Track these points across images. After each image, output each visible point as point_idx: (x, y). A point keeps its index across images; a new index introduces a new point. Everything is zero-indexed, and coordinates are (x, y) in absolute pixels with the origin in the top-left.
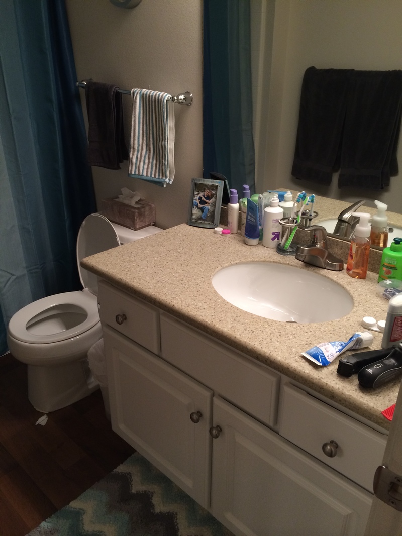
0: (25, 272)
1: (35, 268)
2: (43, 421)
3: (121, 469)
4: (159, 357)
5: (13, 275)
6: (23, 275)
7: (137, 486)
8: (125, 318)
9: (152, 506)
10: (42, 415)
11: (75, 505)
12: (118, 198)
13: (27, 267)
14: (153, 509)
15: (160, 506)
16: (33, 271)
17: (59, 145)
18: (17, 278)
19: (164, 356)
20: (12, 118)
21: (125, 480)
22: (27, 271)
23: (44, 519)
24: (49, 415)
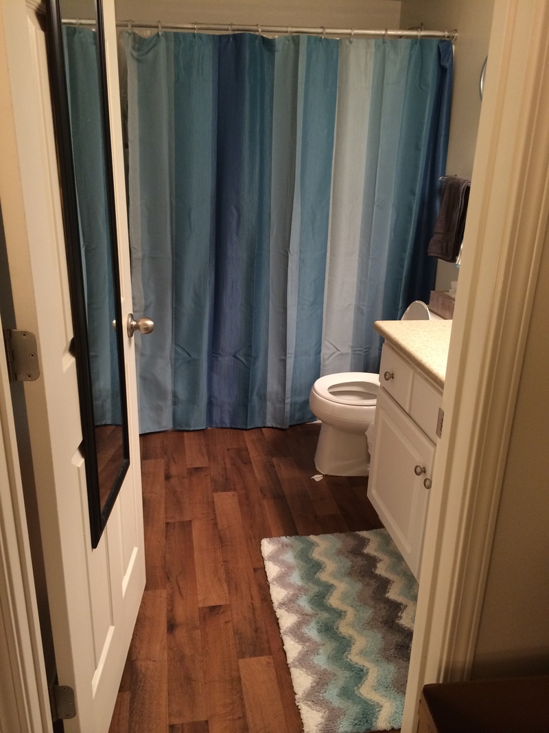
0: (350, 351)
1: (360, 350)
2: (318, 478)
3: (364, 534)
4: (409, 415)
5: (338, 350)
6: (347, 354)
7: (370, 550)
8: (392, 376)
9: (375, 567)
10: (319, 473)
11: (312, 538)
12: (448, 291)
13: (352, 347)
14: (375, 570)
15: (381, 570)
16: (357, 352)
17: (410, 236)
18: (341, 354)
19: (412, 415)
20: (375, 207)
21: (363, 542)
22: (352, 351)
23: (286, 535)
24: (325, 476)
